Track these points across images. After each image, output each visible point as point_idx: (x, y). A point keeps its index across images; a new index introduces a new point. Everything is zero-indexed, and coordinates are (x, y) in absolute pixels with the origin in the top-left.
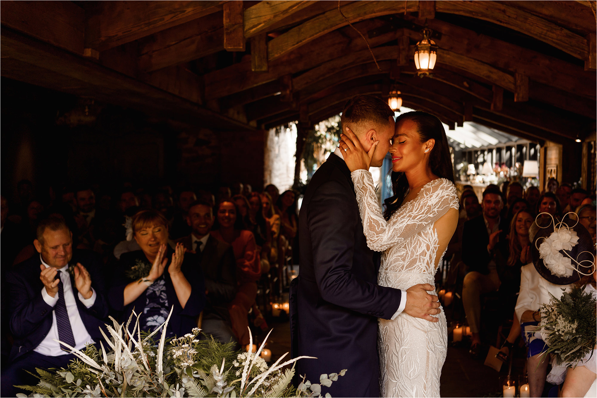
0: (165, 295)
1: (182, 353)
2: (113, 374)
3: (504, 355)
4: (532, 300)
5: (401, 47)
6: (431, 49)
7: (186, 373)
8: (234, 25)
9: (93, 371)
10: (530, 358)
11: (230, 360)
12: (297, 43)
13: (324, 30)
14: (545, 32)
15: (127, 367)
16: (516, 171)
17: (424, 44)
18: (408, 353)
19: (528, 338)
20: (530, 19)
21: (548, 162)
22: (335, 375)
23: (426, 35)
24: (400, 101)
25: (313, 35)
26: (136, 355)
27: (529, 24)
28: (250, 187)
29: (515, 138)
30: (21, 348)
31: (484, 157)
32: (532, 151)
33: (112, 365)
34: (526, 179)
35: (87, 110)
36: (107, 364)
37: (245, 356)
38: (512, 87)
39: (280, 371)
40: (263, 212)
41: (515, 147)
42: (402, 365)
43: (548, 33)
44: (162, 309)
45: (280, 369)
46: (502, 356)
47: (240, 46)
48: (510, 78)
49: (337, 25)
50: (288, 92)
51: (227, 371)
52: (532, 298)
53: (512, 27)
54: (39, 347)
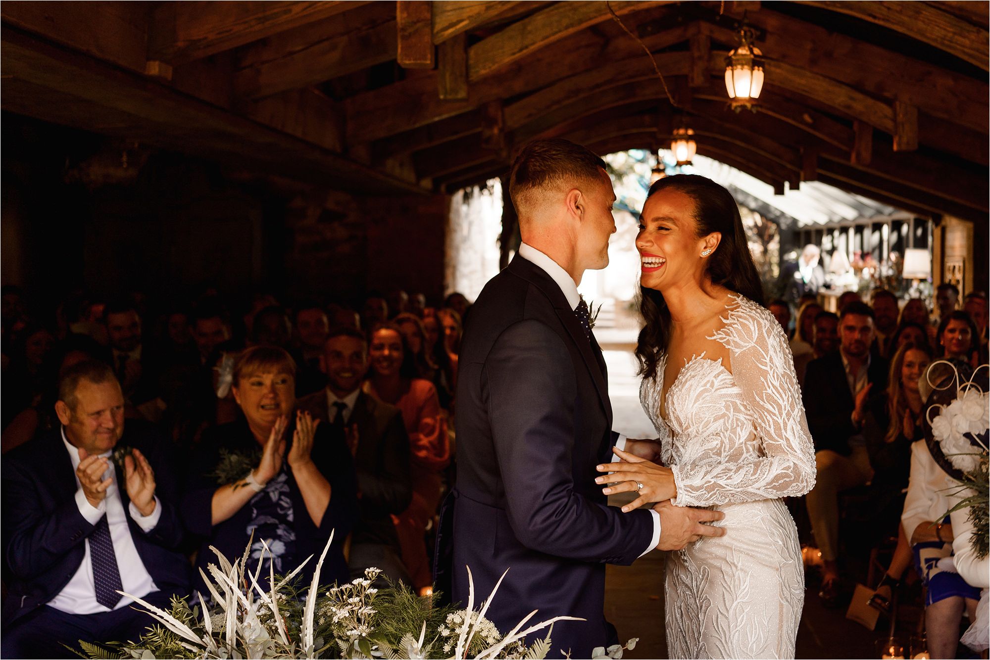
0: (288, 500)
1: (349, 612)
2: (224, 651)
3: (884, 600)
4: (930, 503)
5: (696, 54)
6: (755, 63)
7: (359, 650)
8: (415, 23)
9: (188, 647)
10: (929, 606)
11: (433, 626)
12: (521, 50)
13: (567, 28)
14: (950, 35)
15: (254, 640)
16: (891, 267)
17: (743, 55)
18: (748, 609)
19: (925, 571)
20: (924, 12)
21: (948, 252)
22: (618, 649)
23: (746, 39)
24: (692, 146)
25: (547, 37)
26: (262, 617)
27: (923, 22)
28: (421, 298)
29: (888, 210)
30: (24, 599)
31: (832, 241)
32: (919, 232)
33: (220, 635)
34: (909, 282)
35: (125, 159)
36: (210, 633)
37: (461, 617)
38: (889, 124)
39: (520, 643)
40: (447, 344)
41: (888, 225)
42: (737, 634)
43: (956, 37)
44: (280, 526)
45: (520, 639)
46: (879, 601)
47: (426, 60)
48: (887, 110)
49: (591, 19)
50: (496, 131)
51: (429, 644)
52: (931, 500)
53: (895, 27)
54: (57, 599)
